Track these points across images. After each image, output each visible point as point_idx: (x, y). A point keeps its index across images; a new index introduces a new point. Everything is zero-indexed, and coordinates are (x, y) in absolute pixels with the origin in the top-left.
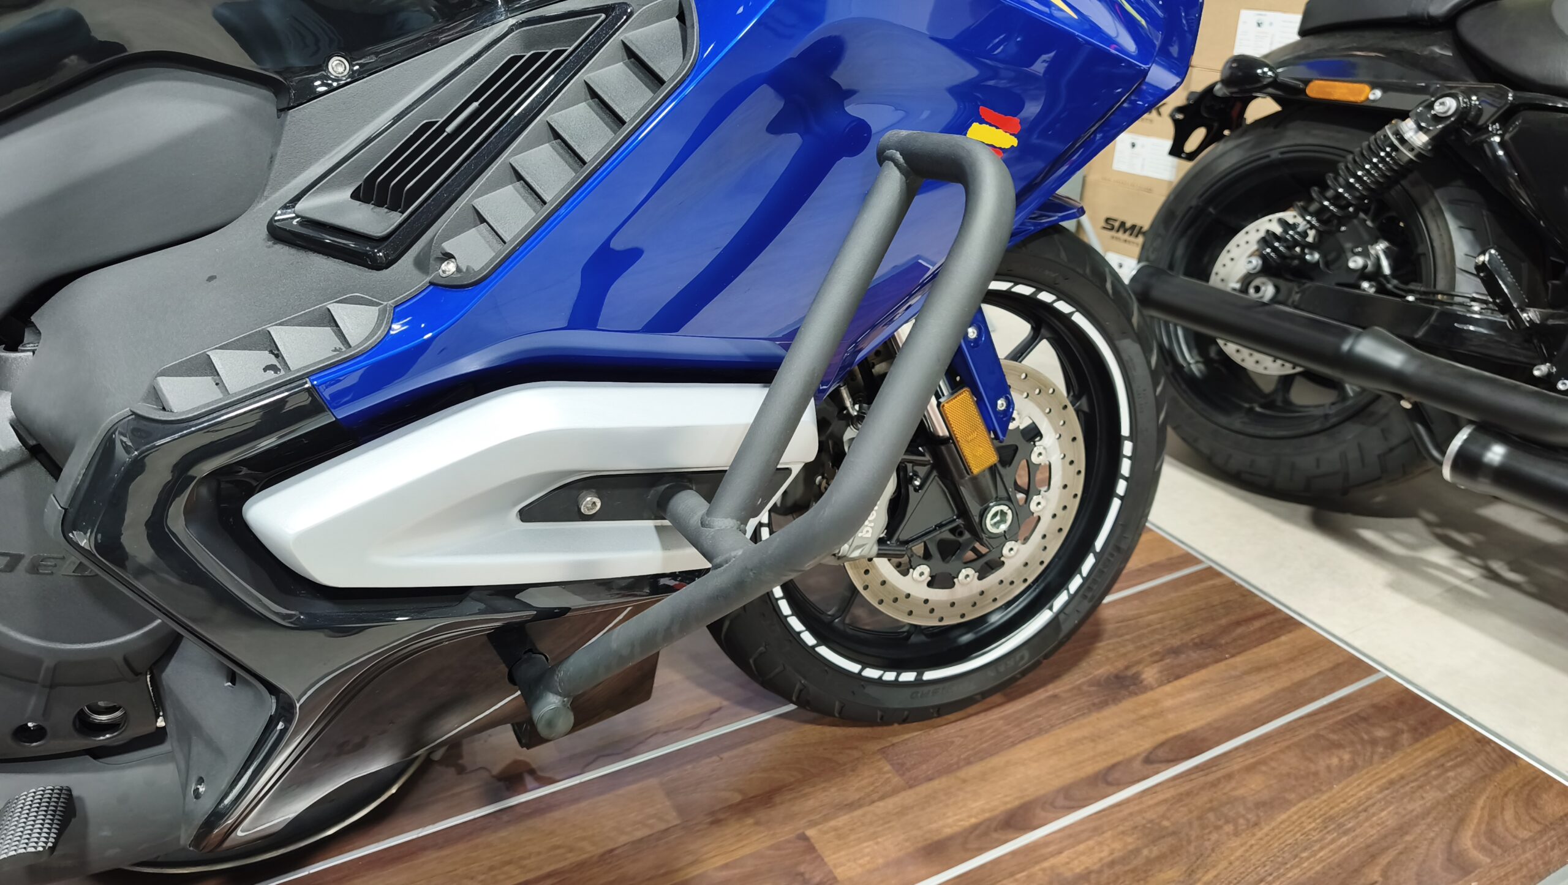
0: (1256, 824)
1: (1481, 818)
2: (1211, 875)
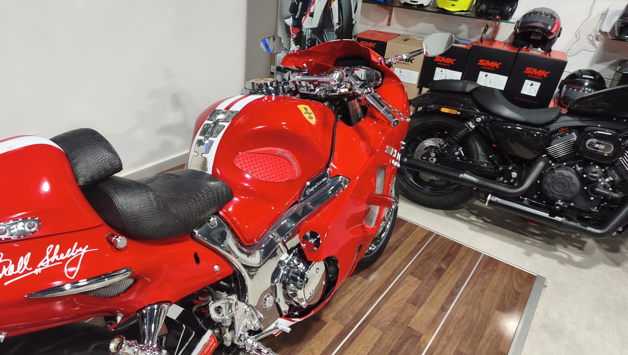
0: (483, 296)
1: (515, 281)
2: (482, 310)
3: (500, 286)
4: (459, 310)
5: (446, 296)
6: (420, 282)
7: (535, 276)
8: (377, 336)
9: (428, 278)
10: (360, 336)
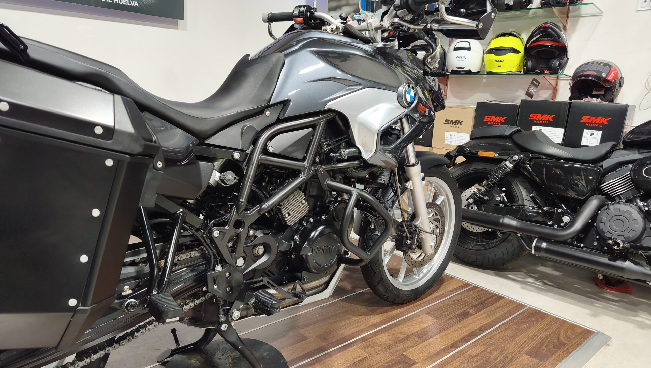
0: (513, 341)
1: (563, 334)
2: (507, 352)
3: (540, 335)
4: (475, 348)
5: (462, 335)
6: (436, 321)
7: (593, 332)
8: (360, 357)
9: (447, 319)
10: (340, 354)
